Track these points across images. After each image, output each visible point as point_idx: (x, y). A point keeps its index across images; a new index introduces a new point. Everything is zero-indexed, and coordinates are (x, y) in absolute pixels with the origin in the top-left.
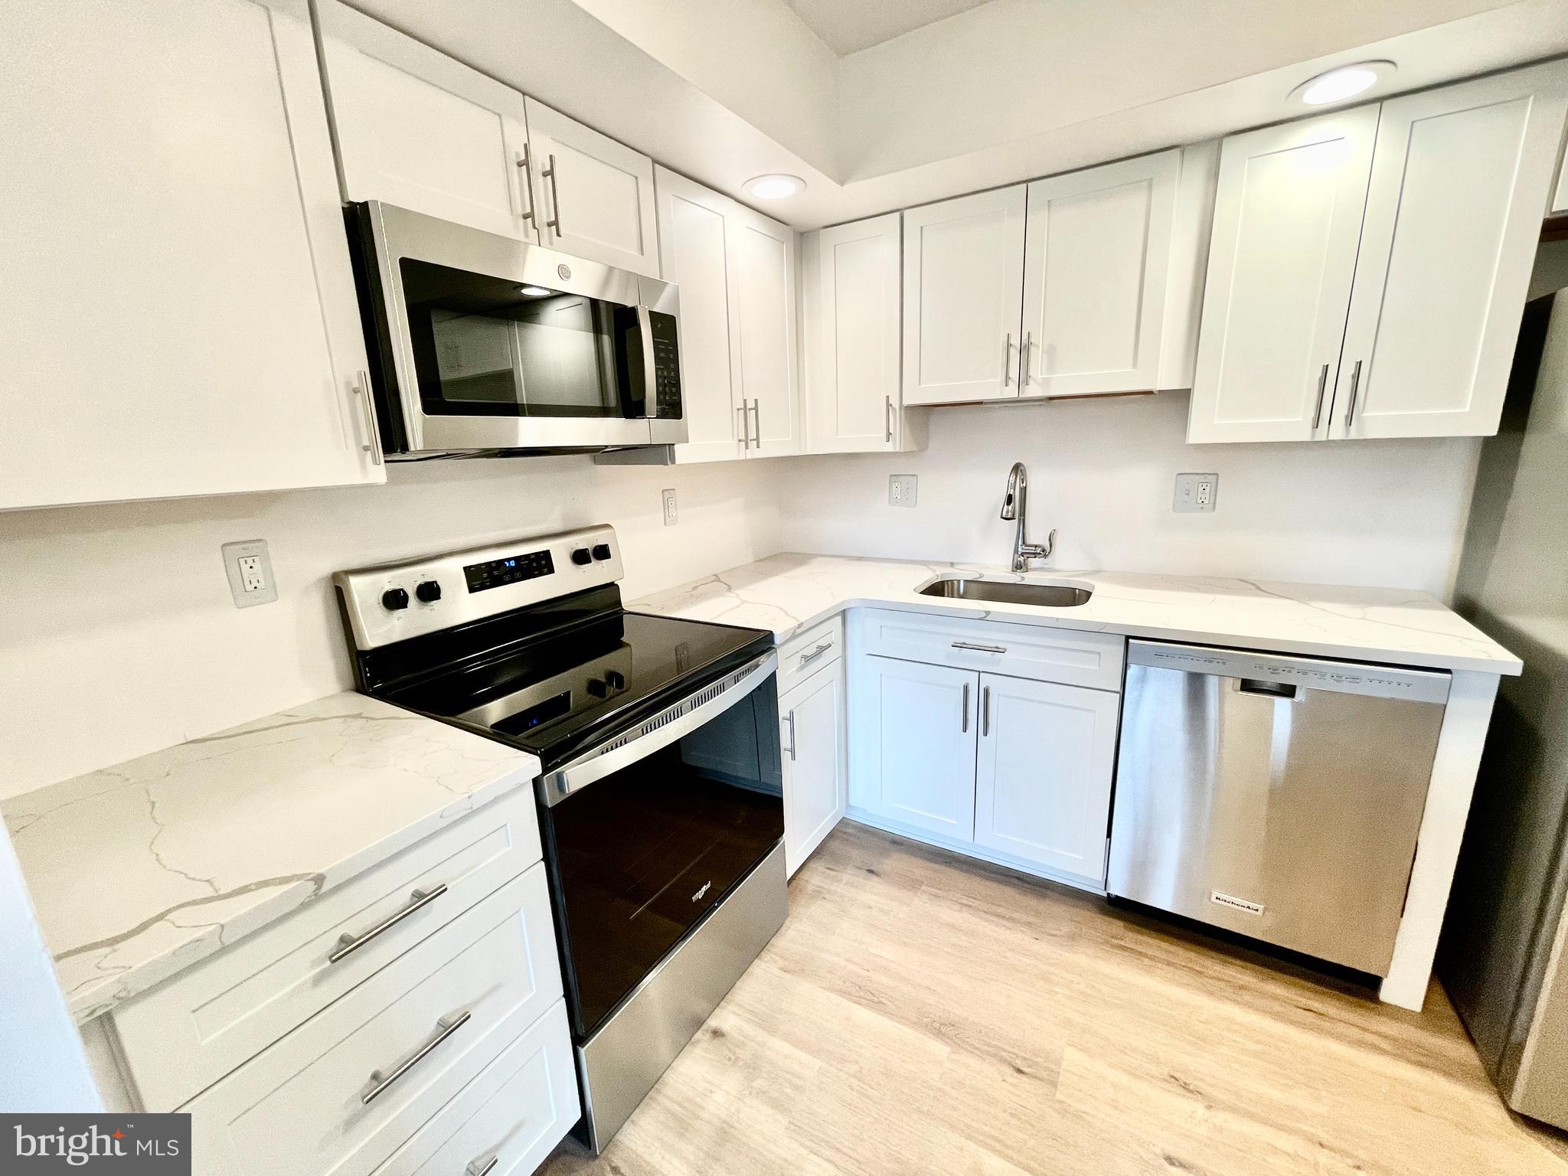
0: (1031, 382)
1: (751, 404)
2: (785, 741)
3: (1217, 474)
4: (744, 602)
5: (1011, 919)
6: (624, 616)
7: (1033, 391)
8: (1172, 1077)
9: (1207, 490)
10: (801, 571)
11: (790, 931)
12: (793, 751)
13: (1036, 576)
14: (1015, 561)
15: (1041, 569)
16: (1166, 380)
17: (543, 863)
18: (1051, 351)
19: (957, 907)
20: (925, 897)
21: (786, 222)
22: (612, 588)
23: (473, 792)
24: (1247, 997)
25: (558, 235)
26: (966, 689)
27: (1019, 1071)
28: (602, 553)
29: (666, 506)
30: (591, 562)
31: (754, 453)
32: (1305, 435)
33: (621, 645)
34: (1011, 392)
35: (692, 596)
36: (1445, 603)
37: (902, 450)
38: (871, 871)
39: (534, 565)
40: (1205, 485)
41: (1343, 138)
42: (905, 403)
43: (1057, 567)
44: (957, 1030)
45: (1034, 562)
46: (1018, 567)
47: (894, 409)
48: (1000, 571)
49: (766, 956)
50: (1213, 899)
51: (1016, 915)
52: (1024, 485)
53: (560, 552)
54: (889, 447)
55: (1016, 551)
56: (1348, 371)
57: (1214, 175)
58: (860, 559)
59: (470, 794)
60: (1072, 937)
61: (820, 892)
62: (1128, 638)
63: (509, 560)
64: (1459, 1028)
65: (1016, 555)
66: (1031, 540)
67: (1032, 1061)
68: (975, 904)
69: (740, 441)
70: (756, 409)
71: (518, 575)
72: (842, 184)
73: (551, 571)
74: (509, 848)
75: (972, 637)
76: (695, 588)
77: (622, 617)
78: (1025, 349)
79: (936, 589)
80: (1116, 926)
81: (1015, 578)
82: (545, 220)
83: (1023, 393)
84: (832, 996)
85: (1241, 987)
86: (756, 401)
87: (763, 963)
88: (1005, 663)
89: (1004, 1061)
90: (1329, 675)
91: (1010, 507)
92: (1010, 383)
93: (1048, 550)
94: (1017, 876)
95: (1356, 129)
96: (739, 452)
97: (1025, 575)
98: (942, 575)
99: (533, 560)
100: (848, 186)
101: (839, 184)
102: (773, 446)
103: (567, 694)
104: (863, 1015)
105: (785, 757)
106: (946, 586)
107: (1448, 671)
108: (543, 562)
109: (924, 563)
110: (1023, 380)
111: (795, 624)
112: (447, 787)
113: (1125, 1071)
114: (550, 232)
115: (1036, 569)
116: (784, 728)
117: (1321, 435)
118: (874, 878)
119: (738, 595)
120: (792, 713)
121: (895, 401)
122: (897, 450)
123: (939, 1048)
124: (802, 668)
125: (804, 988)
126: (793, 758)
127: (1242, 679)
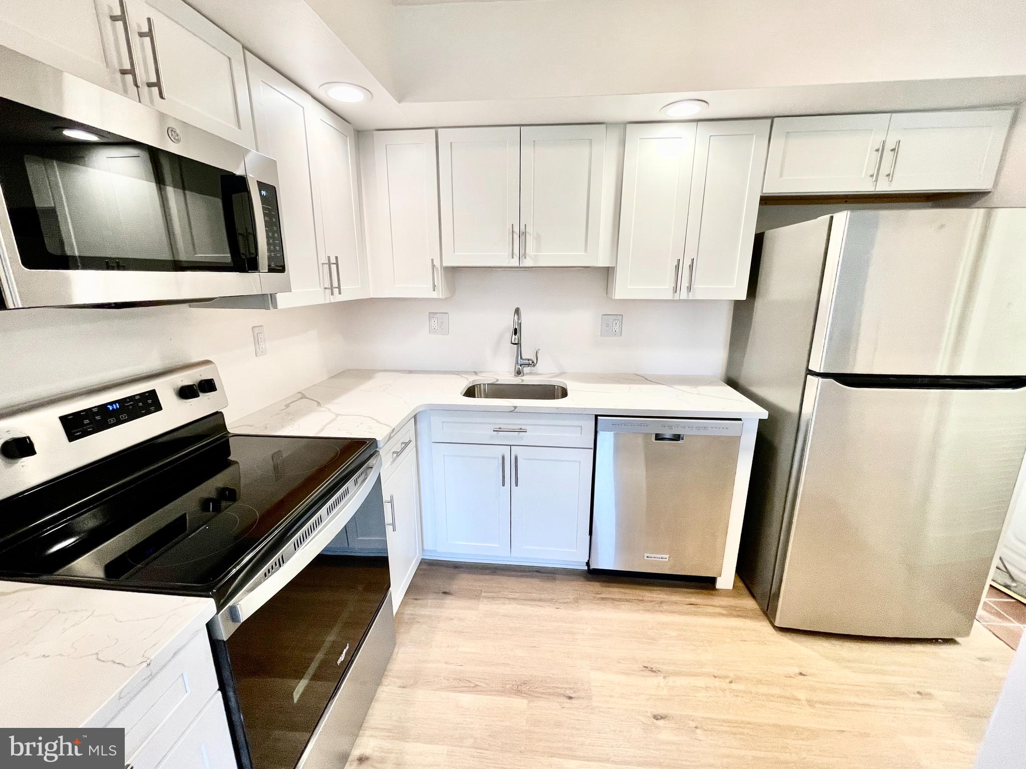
0: (527, 257)
1: (333, 260)
2: (388, 519)
3: (622, 315)
4: (337, 415)
5: (540, 600)
6: (230, 438)
7: (528, 263)
8: (645, 667)
9: (618, 323)
10: (370, 384)
11: (399, 655)
12: (393, 524)
13: (529, 379)
14: (517, 368)
15: (531, 374)
16: (603, 261)
17: (220, 693)
18: (538, 237)
19: (507, 601)
20: (485, 601)
21: (348, 120)
22: (218, 415)
23: (152, 658)
24: (665, 607)
25: (162, 97)
26: (503, 458)
27: (570, 698)
28: (208, 386)
29: (257, 341)
30: (199, 396)
31: (338, 298)
32: (669, 296)
33: (229, 464)
34: (515, 263)
35: (288, 414)
36: (721, 380)
37: (443, 298)
38: (445, 593)
39: (141, 404)
40: (616, 321)
41: (681, 138)
42: (445, 264)
43: (540, 372)
44: (528, 686)
45: (526, 370)
46: (519, 373)
47: (437, 268)
48: (507, 377)
49: (386, 681)
50: (645, 558)
51: (543, 596)
52: (520, 321)
53: (165, 389)
54: (434, 295)
55: (517, 363)
56: (687, 263)
57: (623, 143)
58: (411, 372)
59: (148, 662)
60: (576, 600)
61: (415, 619)
62: (596, 416)
63: (111, 403)
64: (747, 592)
65: (517, 365)
66: (524, 357)
67: (574, 688)
68: (517, 595)
69: (325, 288)
70: (337, 264)
71: (124, 416)
72: (399, 102)
73: (158, 408)
74: (188, 694)
75: (505, 424)
76: (287, 406)
77: (228, 439)
78: (522, 235)
79: (470, 392)
80: (595, 587)
81: (517, 381)
82: (145, 79)
83: (522, 263)
84: (444, 694)
85: (661, 602)
86: (337, 258)
87: (385, 687)
88: (526, 439)
89: (559, 695)
90: (695, 427)
91: (516, 337)
92: (515, 257)
93: (535, 362)
94: (536, 570)
95: (687, 131)
96: (325, 299)
97: (523, 378)
98: (473, 381)
99: (139, 401)
100: (404, 105)
101: (398, 102)
102: (350, 292)
103: (183, 517)
104: (467, 699)
105: (389, 529)
106: (476, 388)
107: (740, 420)
108: (150, 401)
109: (458, 373)
110: (522, 256)
111: (389, 430)
112: (114, 662)
113: (622, 673)
114: (150, 94)
115: (527, 374)
116: (387, 508)
117: (677, 297)
118: (450, 597)
119: (329, 410)
120: (392, 497)
121: (437, 263)
122: (441, 297)
123: (520, 703)
124: (394, 460)
125: (421, 694)
126: (394, 530)
127: (656, 434)
